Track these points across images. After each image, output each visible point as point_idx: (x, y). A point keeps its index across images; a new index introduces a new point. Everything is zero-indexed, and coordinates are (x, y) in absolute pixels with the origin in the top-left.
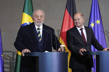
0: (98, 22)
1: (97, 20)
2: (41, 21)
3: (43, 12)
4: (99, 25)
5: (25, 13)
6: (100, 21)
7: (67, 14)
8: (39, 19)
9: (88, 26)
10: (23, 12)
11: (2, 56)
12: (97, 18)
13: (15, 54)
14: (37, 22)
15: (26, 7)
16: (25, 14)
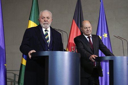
0: (105, 35)
1: (105, 33)
2: (47, 23)
3: (50, 13)
4: (106, 38)
5: (31, 20)
6: (107, 34)
7: (75, 26)
8: (46, 20)
9: (96, 34)
10: (29, 20)
11: (5, 65)
12: (105, 32)
13: (16, 76)
14: (44, 24)
15: (32, 14)
16: (31, 22)
